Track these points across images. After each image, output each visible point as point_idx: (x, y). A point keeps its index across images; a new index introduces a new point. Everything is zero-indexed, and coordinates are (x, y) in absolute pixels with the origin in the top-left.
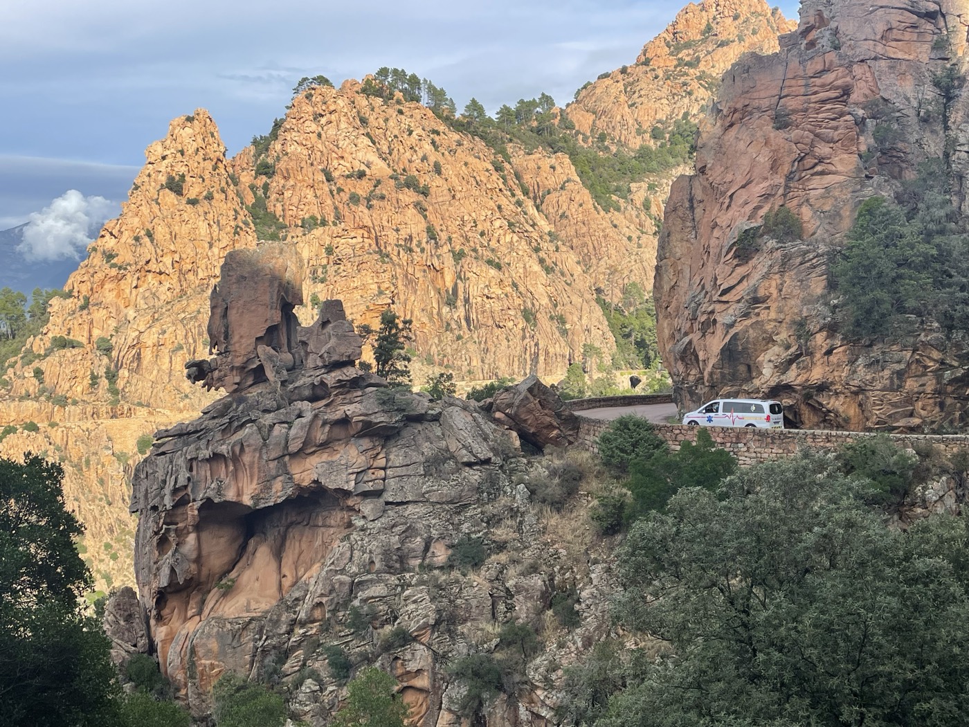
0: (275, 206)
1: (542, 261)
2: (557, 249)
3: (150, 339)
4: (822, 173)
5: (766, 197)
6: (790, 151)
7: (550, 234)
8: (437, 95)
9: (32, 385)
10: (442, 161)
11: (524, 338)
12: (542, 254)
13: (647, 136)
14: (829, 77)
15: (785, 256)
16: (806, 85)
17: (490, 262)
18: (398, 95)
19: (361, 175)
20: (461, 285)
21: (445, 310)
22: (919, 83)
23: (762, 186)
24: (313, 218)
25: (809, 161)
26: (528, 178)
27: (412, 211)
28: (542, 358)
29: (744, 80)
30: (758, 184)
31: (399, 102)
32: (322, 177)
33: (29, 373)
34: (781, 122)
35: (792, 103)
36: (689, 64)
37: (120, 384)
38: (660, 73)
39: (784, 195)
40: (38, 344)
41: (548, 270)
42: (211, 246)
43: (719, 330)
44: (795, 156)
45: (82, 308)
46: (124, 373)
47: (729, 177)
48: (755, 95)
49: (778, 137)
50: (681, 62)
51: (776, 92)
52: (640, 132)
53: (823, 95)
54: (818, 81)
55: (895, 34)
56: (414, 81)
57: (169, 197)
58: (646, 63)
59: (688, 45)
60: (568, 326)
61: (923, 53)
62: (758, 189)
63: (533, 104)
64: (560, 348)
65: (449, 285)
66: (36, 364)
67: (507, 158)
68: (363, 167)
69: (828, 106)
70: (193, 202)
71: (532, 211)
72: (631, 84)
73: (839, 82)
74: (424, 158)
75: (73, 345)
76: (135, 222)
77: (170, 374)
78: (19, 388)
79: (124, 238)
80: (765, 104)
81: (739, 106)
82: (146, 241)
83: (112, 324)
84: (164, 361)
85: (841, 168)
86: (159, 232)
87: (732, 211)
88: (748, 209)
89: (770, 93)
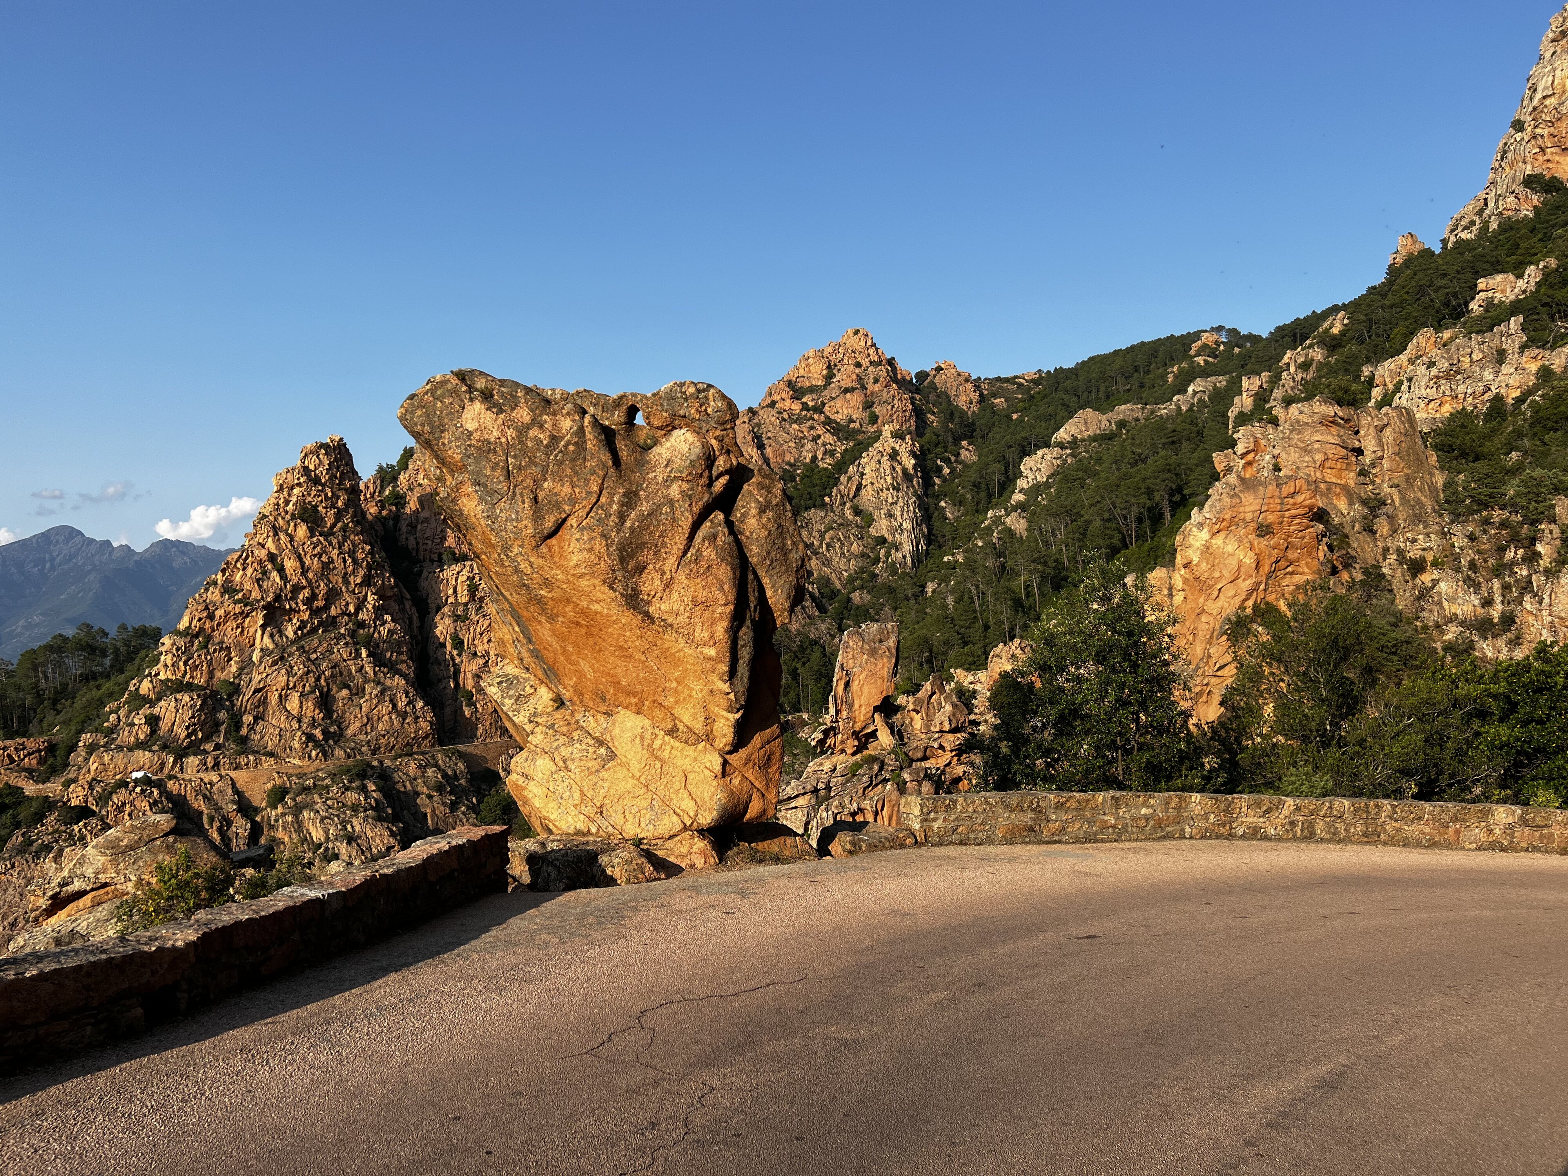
0: (407, 539)
3: (278, 681)
4: (1292, 573)
5: (1250, 591)
6: (1270, 556)
9: (143, 732)
14: (1299, 498)
16: (1281, 504)
22: (1351, 504)
23: (1248, 582)
24: (451, 553)
25: (1283, 563)
29: (1232, 497)
30: (1244, 580)
33: (138, 719)
34: (1264, 530)
35: (1271, 518)
36: (815, 409)
37: (244, 730)
38: (786, 416)
39: (1265, 590)
40: (145, 687)
42: (347, 581)
44: (1273, 559)
45: (203, 647)
46: (247, 719)
47: (1217, 574)
48: (1241, 509)
49: (1262, 544)
50: (805, 407)
51: (1258, 508)
53: (1293, 512)
54: (1291, 501)
55: (1329, 463)
58: (772, 405)
59: (812, 389)
61: (1351, 478)
62: (1245, 585)
66: (145, 710)
69: (1298, 521)
70: (328, 534)
73: (1307, 502)
75: (189, 687)
76: (262, 554)
77: (299, 721)
78: (125, 737)
79: (249, 571)
80: (1249, 516)
81: (1227, 517)
82: (275, 573)
83: (234, 668)
84: (293, 704)
85: (1306, 570)
86: (290, 564)
87: (1220, 603)
88: (1237, 601)
89: (1252, 508)
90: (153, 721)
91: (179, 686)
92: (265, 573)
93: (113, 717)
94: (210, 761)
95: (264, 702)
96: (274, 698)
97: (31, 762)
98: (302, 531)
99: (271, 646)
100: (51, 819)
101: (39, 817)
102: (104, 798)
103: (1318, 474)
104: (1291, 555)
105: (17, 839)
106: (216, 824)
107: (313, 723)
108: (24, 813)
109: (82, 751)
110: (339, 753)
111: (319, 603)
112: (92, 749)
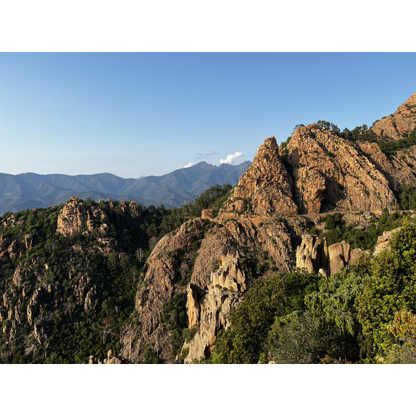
2: (376, 172)
3: (260, 198)
7: (374, 168)
8: (335, 127)
9: (232, 209)
10: (338, 147)
11: (365, 199)
12: (371, 174)
13: (401, 136)
17: (355, 177)
19: (315, 152)
20: (345, 183)
21: (339, 190)
24: (301, 164)
27: (330, 162)
28: (372, 205)
31: (324, 130)
32: (303, 153)
37: (253, 209)
38: (405, 116)
40: (231, 199)
41: (374, 179)
45: (243, 189)
46: (253, 206)
50: (412, 112)
52: (398, 135)
56: (328, 124)
58: (400, 113)
60: (381, 196)
63: (361, 128)
64: (378, 203)
65: (341, 183)
66: (232, 204)
67: (357, 145)
70: (271, 161)
71: (367, 160)
72: (394, 119)
74: (333, 146)
77: (265, 207)
78: (228, 210)
79: (253, 171)
82: (259, 172)
83: (250, 195)
91: (239, 198)
93: (225, 205)
94: (246, 216)
95: (257, 202)
97: (211, 214)
98: (265, 160)
99: (258, 189)
100: (215, 226)
102: (225, 223)
106: (248, 230)
107: (268, 208)
108: (211, 225)
109: (220, 212)
110: (274, 215)
111: (269, 179)
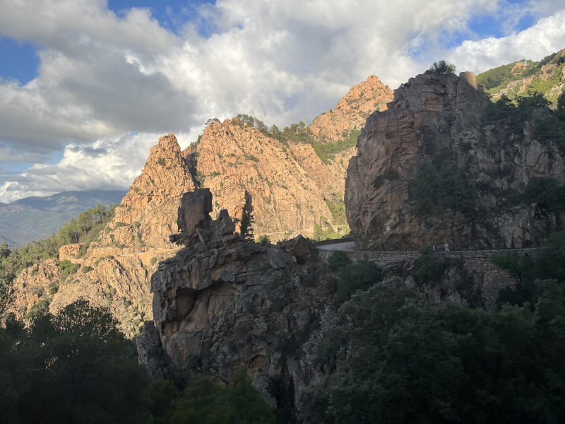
0: (200, 168)
1: (303, 185)
2: (308, 180)
3: (154, 221)
4: (405, 154)
5: (384, 164)
6: (393, 147)
7: (305, 175)
8: (260, 124)
9: (109, 241)
10: (263, 149)
11: (297, 215)
12: (302, 183)
13: (340, 136)
14: (406, 119)
15: (392, 186)
16: (397, 122)
18: (245, 124)
19: (233, 155)
20: (272, 195)
21: (266, 205)
22: (439, 119)
23: (383, 160)
24: (215, 172)
25: (400, 150)
26: (295, 154)
27: (252, 169)
28: (304, 222)
29: (374, 121)
30: (381, 159)
31: (246, 127)
32: (217, 157)
33: (108, 236)
34: (389, 136)
35: (392, 129)
36: (356, 108)
37: (143, 239)
38: (344, 112)
39: (391, 163)
40: (111, 225)
41: (305, 189)
42: (176, 184)
43: (370, 214)
44: (394, 148)
45: (129, 210)
46: (144, 235)
47: (370, 157)
48: (379, 126)
49: (388, 142)
50: (352, 108)
51: (386, 125)
52: (338, 134)
53: (404, 126)
54: (402, 120)
55: (429, 102)
56: (251, 119)
57: (160, 167)
58: (339, 108)
59: (355, 101)
60: (314, 209)
61: (440, 108)
62: (381, 161)
63: (297, 125)
64: (311, 218)
65: (268, 196)
66: (110, 233)
67: (288, 147)
68: (233, 152)
69: (406, 130)
70: (169, 168)
71: (298, 166)
72: (334, 116)
73: (409, 121)
74: (257, 148)
75: (125, 225)
76: (147, 177)
77: (162, 235)
78: (104, 242)
79: (142, 183)
80: (382, 129)
81: (373, 131)
82: (151, 183)
83: (139, 216)
84: (159, 230)
85: (412, 152)
86: (156, 180)
87: (372, 170)
88: (378, 169)
89: (384, 125)
90: (112, 236)
91: (121, 224)
92: (147, 183)
93: (101, 236)
94: (132, 250)
95: (150, 228)
96: (153, 227)
97: (75, 252)
99: (151, 209)
100: (80, 271)
101: (75, 271)
102: (97, 263)
103: (424, 107)
104: (405, 146)
105: (69, 278)
106: (134, 271)
107: (166, 235)
108: (71, 268)
109: (90, 248)
111: (167, 192)
112: (94, 246)
